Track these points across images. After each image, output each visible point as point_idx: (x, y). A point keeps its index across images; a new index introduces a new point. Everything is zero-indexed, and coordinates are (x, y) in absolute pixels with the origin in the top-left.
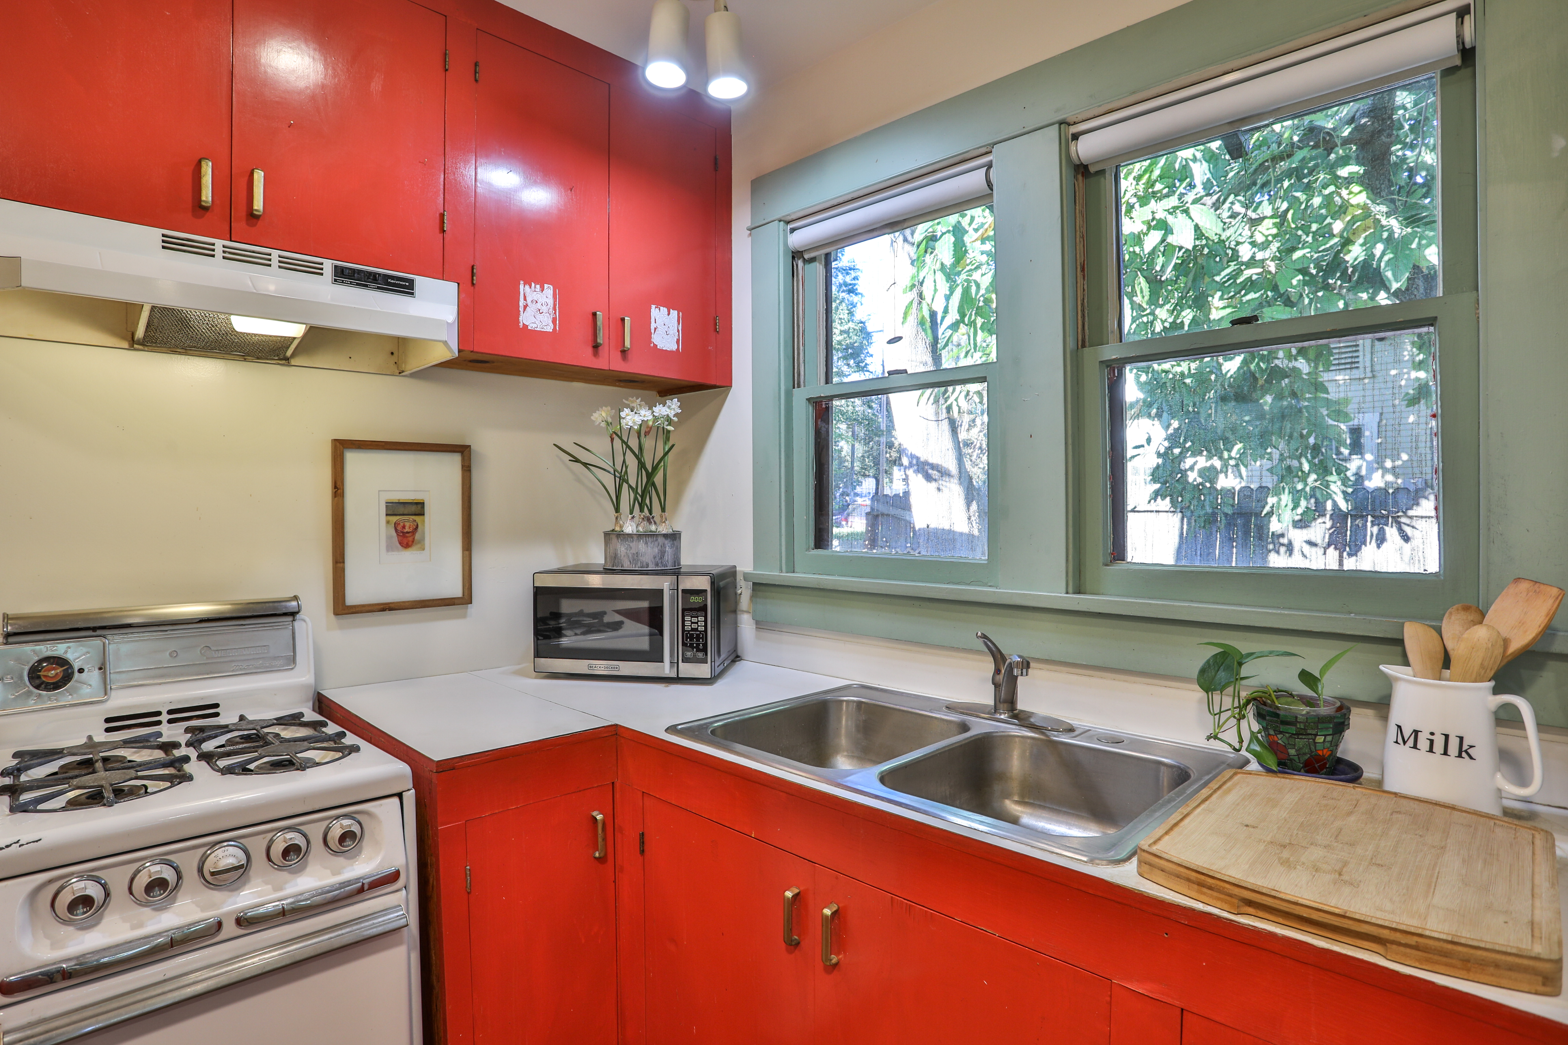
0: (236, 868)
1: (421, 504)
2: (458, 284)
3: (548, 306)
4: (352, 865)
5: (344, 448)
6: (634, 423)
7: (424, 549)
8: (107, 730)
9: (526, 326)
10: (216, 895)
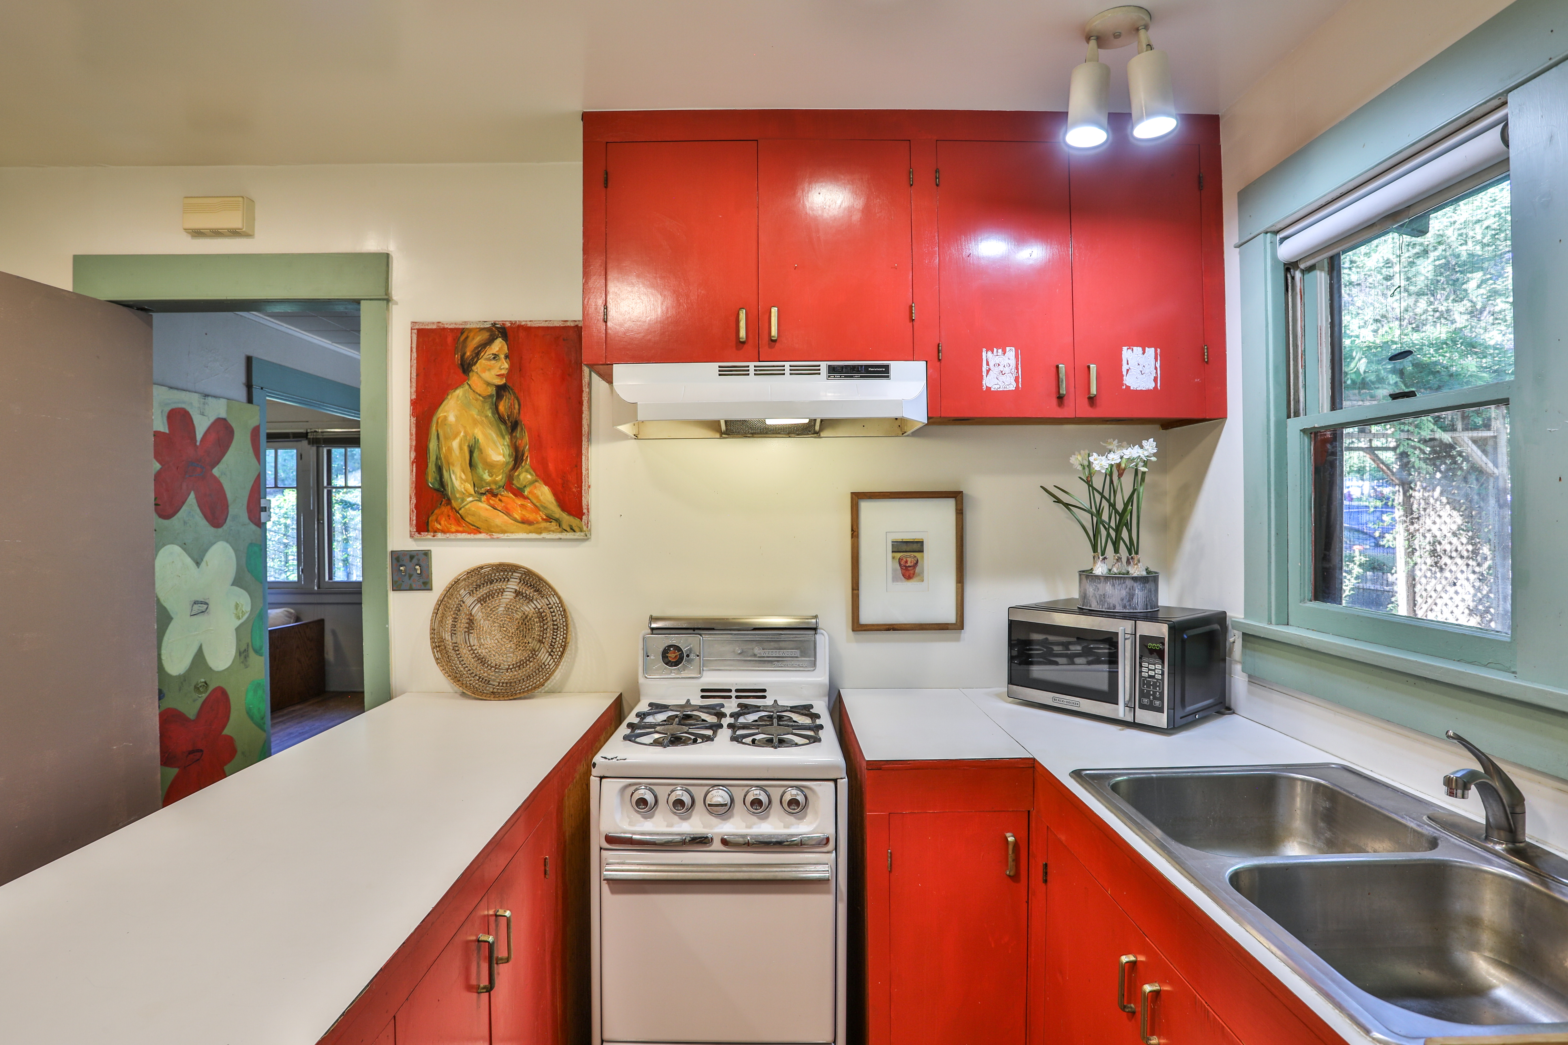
0: (722, 805)
1: (921, 543)
2: (927, 362)
3: (1011, 367)
4: (799, 824)
5: (858, 499)
6: (1102, 467)
7: (923, 581)
8: (703, 697)
9: (988, 388)
10: (714, 820)
